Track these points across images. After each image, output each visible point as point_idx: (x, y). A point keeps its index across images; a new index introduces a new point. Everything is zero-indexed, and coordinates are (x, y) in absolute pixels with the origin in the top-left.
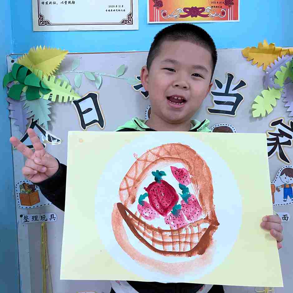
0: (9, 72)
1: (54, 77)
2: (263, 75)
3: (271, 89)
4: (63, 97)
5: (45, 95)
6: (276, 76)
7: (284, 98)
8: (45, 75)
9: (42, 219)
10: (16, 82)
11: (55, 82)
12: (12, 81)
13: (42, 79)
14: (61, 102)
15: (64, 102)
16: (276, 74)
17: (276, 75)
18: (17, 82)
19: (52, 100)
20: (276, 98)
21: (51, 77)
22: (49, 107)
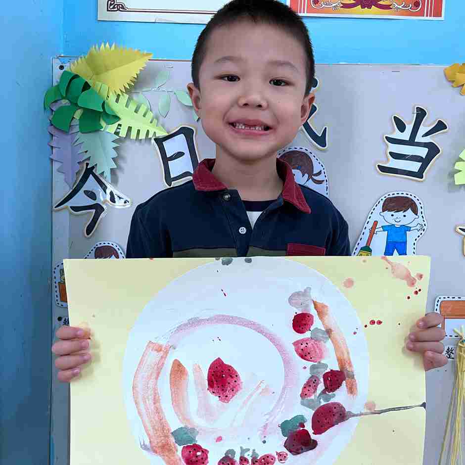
0: (55, 84)
1: (127, 96)
4: (139, 131)
5: (110, 125)
8: (113, 93)
10: (65, 102)
11: (127, 106)
12: (59, 100)
13: (107, 99)
14: (135, 138)
15: (140, 138)
18: (67, 101)
19: (120, 135)
21: (121, 96)
22: (115, 145)
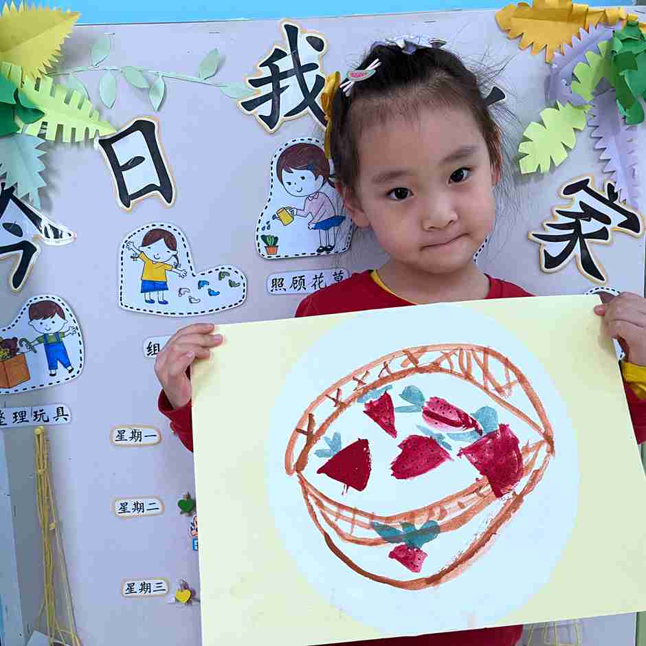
1: (50, 80)
2: (546, 72)
3: (564, 106)
4: (74, 130)
5: (30, 125)
6: (575, 77)
7: (594, 128)
8: (29, 76)
9: (37, 418)
11: (52, 94)
13: (22, 87)
14: (70, 141)
15: (76, 141)
16: (576, 69)
17: (575, 74)
19: (46, 138)
20: (574, 129)
21: (42, 80)
22: (41, 153)
